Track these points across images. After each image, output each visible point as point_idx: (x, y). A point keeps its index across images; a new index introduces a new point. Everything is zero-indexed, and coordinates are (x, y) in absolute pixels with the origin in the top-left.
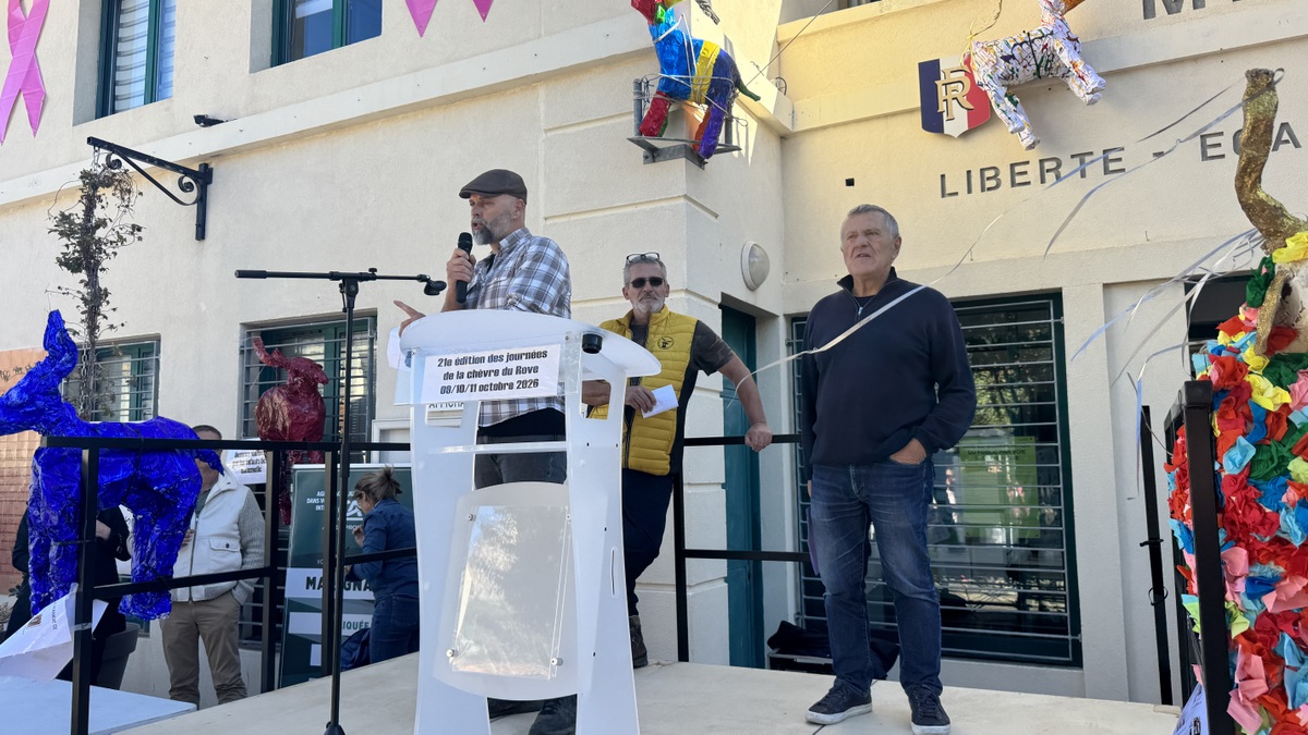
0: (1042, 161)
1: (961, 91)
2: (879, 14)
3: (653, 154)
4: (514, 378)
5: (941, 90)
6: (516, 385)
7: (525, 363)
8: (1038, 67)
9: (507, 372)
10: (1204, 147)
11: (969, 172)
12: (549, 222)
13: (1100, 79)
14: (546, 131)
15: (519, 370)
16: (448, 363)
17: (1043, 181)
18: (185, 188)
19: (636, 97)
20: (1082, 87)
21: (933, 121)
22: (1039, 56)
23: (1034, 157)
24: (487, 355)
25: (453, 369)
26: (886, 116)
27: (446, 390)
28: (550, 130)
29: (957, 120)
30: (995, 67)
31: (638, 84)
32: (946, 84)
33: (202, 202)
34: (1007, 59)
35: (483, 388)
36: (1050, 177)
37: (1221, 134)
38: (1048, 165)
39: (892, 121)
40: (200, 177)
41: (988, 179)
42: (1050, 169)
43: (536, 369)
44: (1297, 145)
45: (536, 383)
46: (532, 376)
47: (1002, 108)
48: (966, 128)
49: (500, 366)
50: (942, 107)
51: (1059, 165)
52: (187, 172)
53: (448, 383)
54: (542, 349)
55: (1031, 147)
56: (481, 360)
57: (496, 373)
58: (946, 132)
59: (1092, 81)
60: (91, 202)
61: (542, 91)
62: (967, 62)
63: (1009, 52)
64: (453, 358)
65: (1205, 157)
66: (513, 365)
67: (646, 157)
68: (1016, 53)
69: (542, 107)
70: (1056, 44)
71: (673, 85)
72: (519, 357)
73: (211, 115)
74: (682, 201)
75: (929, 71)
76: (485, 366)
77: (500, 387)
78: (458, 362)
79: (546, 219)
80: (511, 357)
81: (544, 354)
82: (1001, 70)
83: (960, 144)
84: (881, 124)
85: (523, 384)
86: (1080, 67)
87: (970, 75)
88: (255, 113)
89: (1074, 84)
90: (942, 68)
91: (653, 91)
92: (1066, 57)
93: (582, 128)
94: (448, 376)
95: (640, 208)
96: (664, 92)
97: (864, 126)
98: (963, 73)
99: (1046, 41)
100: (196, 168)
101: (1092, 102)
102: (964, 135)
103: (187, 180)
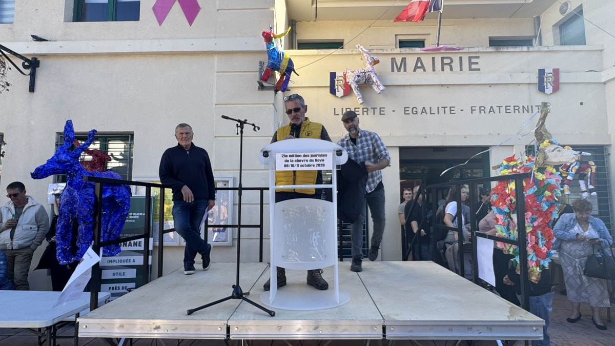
0: (363, 108)
1: (342, 83)
2: (317, 54)
3: (262, 87)
4: (315, 163)
5: (336, 82)
6: (316, 165)
7: (318, 158)
8: (366, 80)
9: (311, 161)
10: (405, 111)
11: (342, 109)
12: (217, 106)
13: (384, 87)
14: (217, 72)
15: (316, 160)
16: (286, 156)
17: (363, 114)
18: (25, 67)
19: (260, 67)
20: (378, 88)
21: (333, 91)
22: (367, 77)
23: (361, 107)
24: (302, 154)
25: (288, 158)
26: (318, 87)
27: (287, 166)
28: (219, 72)
29: (340, 92)
30: (355, 78)
31: (260, 63)
32: (338, 80)
34: (358, 76)
35: (302, 166)
36: (365, 113)
37: (409, 108)
38: (366, 110)
39: (320, 89)
40: (33, 64)
43: (323, 160)
44: (426, 114)
45: (324, 165)
46: (322, 163)
47: (355, 92)
48: (342, 95)
49: (309, 158)
50: (336, 87)
51: (368, 110)
52: (27, 60)
53: (287, 163)
54: (325, 154)
55: (361, 104)
56: (300, 156)
57: (307, 161)
58: (337, 95)
59: (382, 88)
61: (216, 58)
62: (345, 75)
63: (359, 74)
64: (288, 154)
65: (405, 114)
66: (314, 158)
67: (259, 88)
68: (361, 75)
69: (216, 64)
70: (372, 75)
71: (274, 66)
72: (316, 156)
73: (40, 36)
74: (272, 105)
75: (333, 75)
76: (302, 158)
77: (309, 166)
78: (290, 156)
79: (216, 104)
80: (312, 156)
81: (326, 155)
82: (356, 79)
83: (340, 100)
84: (317, 89)
85: (319, 165)
86: (379, 83)
87: (345, 79)
88: (67, 40)
89: (375, 87)
90: (337, 75)
91: (265, 66)
92: (374, 79)
93: (232, 73)
94: (286, 161)
95: (256, 105)
96: (271, 67)
97: (310, 89)
98: (342, 78)
99: (369, 73)
100: (30, 58)
101: (380, 93)
102: (342, 97)
103: (26, 64)
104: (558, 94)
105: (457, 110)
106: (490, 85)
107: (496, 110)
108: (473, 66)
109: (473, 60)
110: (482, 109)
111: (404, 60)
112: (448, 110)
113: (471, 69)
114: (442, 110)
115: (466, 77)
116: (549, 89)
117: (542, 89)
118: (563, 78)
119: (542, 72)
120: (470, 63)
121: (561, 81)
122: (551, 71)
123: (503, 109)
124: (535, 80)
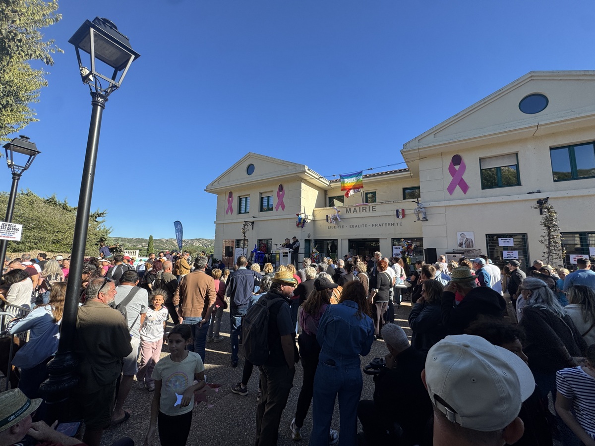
22: (335, 217)
23: (336, 226)
28: (289, 223)
29: (329, 222)
32: (328, 218)
33: (253, 226)
37: (351, 225)
39: (324, 220)
41: (332, 227)
42: (338, 227)
44: (357, 227)
52: (252, 223)
60: (244, 227)
61: (288, 220)
63: (333, 216)
65: (350, 227)
70: (337, 216)
73: (254, 216)
74: (301, 230)
75: (327, 216)
82: (332, 218)
86: (339, 219)
95: (297, 231)
97: (321, 220)
102: (330, 223)
104: (404, 219)
105: (367, 226)
106: (379, 216)
107: (382, 225)
108: (374, 210)
109: (374, 207)
110: (376, 225)
111: (350, 209)
112: (364, 226)
113: (373, 211)
114: (362, 226)
115: (371, 214)
116: (401, 217)
117: (398, 217)
118: (406, 212)
119: (397, 211)
120: (373, 209)
121: (406, 213)
122: (401, 210)
123: (384, 225)
124: (396, 214)
